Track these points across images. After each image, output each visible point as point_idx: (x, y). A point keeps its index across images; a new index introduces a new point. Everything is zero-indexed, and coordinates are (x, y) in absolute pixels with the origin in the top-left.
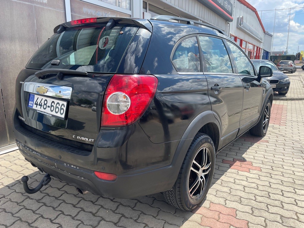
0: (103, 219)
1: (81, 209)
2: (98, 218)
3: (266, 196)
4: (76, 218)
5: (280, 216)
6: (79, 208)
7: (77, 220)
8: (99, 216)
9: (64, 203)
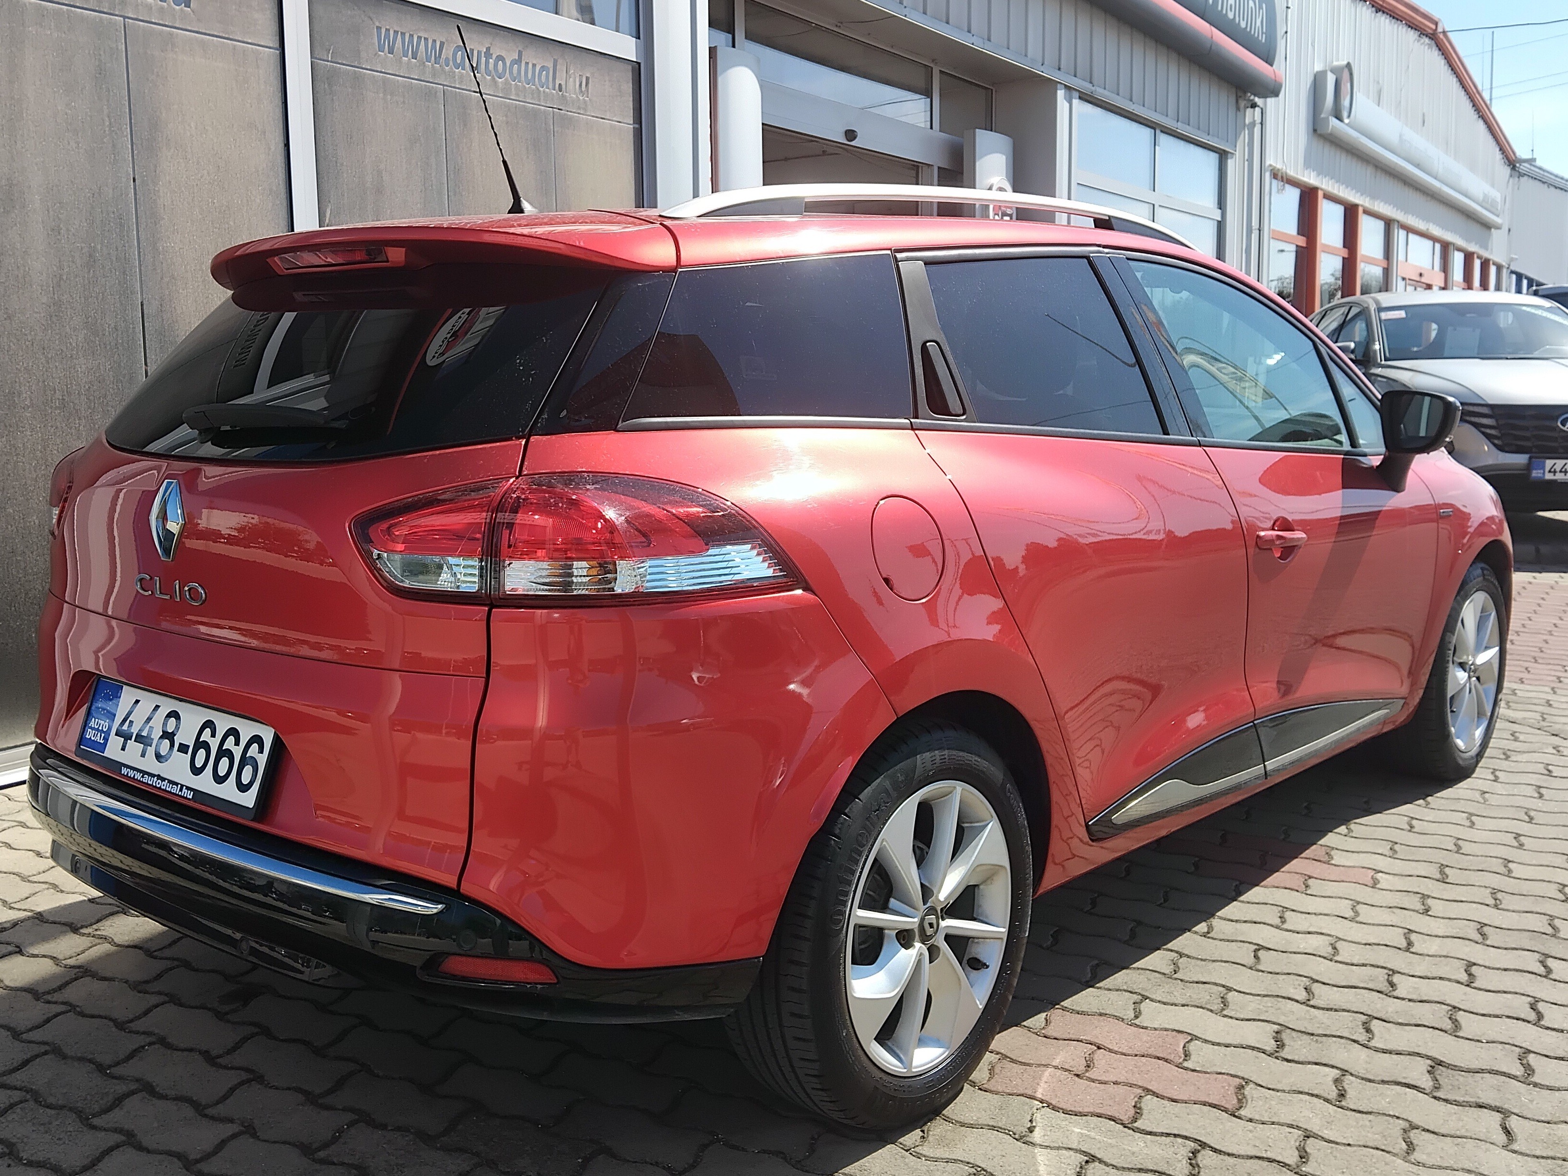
3: (1371, 984)
5: (1429, 1062)
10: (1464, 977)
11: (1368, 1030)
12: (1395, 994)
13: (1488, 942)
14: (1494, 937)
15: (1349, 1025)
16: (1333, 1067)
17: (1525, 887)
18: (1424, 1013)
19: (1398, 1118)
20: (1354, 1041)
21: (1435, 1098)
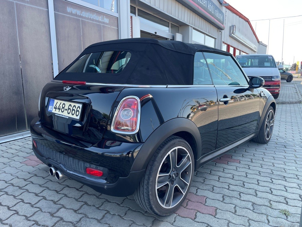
0: (63, 207)
1: (42, 198)
2: (58, 205)
3: (240, 185)
4: (35, 206)
5: (252, 203)
6: (41, 196)
7: (36, 207)
8: (60, 204)
9: (26, 192)
10: (257, 183)
11: (240, 196)
12: (245, 187)
13: (261, 175)
14: (262, 174)
15: (236, 194)
16: (234, 204)
17: (266, 163)
18: (250, 191)
19: (247, 217)
20: (237, 198)
21: (253, 212)
